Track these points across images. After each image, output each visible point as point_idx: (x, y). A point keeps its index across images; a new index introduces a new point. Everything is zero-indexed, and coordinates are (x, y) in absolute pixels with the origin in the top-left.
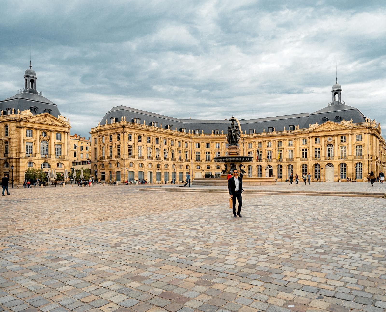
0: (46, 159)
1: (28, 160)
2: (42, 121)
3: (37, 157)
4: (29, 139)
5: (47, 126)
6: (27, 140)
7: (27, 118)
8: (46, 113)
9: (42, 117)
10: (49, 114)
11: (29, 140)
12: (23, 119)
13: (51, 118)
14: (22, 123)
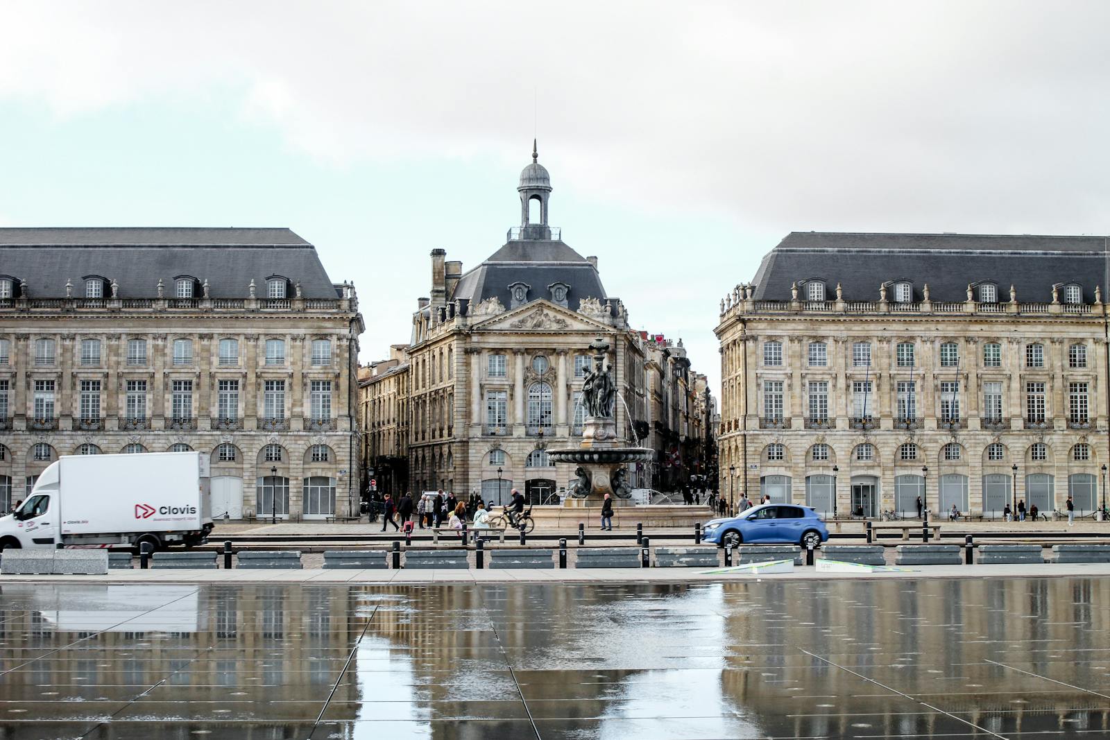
0: (540, 441)
1: (489, 444)
2: (529, 326)
3: (515, 434)
4: (494, 383)
5: (545, 339)
6: (491, 386)
7: (486, 323)
8: (539, 301)
9: (530, 313)
10: (548, 303)
11: (496, 387)
12: (475, 328)
13: (555, 314)
14: (475, 339)
